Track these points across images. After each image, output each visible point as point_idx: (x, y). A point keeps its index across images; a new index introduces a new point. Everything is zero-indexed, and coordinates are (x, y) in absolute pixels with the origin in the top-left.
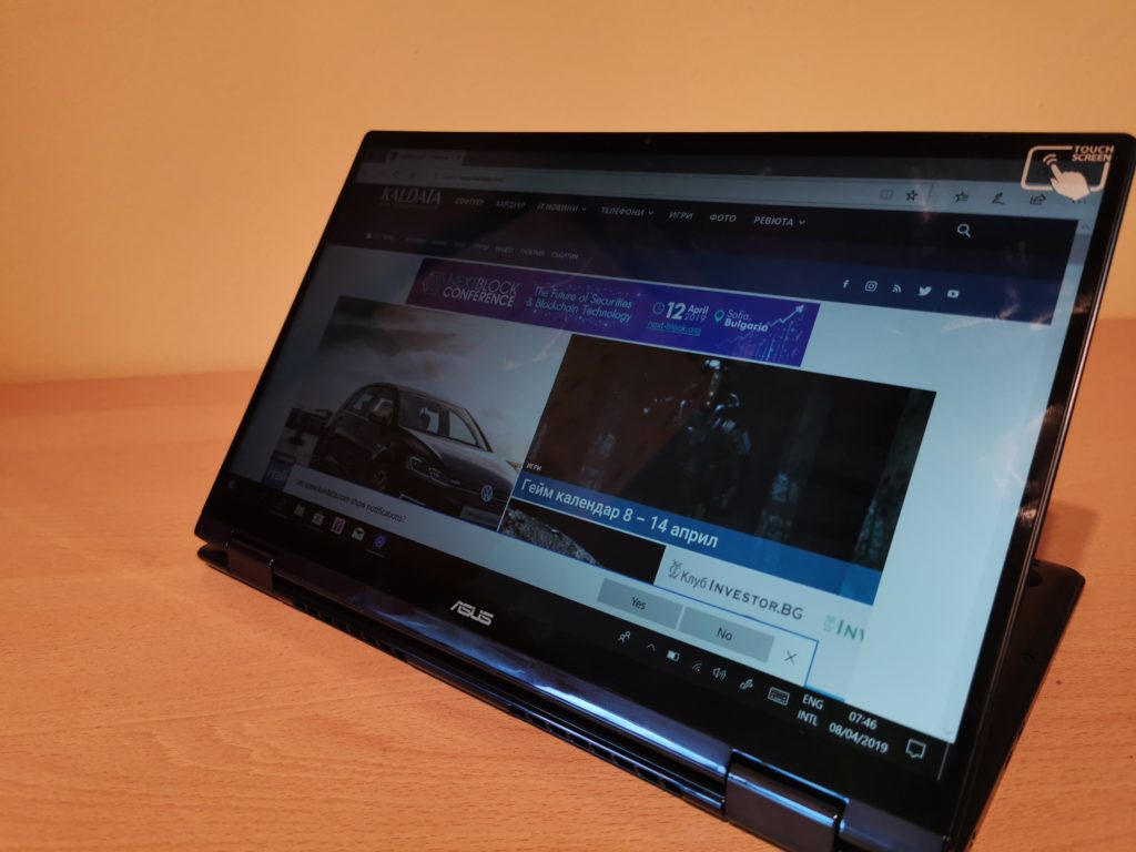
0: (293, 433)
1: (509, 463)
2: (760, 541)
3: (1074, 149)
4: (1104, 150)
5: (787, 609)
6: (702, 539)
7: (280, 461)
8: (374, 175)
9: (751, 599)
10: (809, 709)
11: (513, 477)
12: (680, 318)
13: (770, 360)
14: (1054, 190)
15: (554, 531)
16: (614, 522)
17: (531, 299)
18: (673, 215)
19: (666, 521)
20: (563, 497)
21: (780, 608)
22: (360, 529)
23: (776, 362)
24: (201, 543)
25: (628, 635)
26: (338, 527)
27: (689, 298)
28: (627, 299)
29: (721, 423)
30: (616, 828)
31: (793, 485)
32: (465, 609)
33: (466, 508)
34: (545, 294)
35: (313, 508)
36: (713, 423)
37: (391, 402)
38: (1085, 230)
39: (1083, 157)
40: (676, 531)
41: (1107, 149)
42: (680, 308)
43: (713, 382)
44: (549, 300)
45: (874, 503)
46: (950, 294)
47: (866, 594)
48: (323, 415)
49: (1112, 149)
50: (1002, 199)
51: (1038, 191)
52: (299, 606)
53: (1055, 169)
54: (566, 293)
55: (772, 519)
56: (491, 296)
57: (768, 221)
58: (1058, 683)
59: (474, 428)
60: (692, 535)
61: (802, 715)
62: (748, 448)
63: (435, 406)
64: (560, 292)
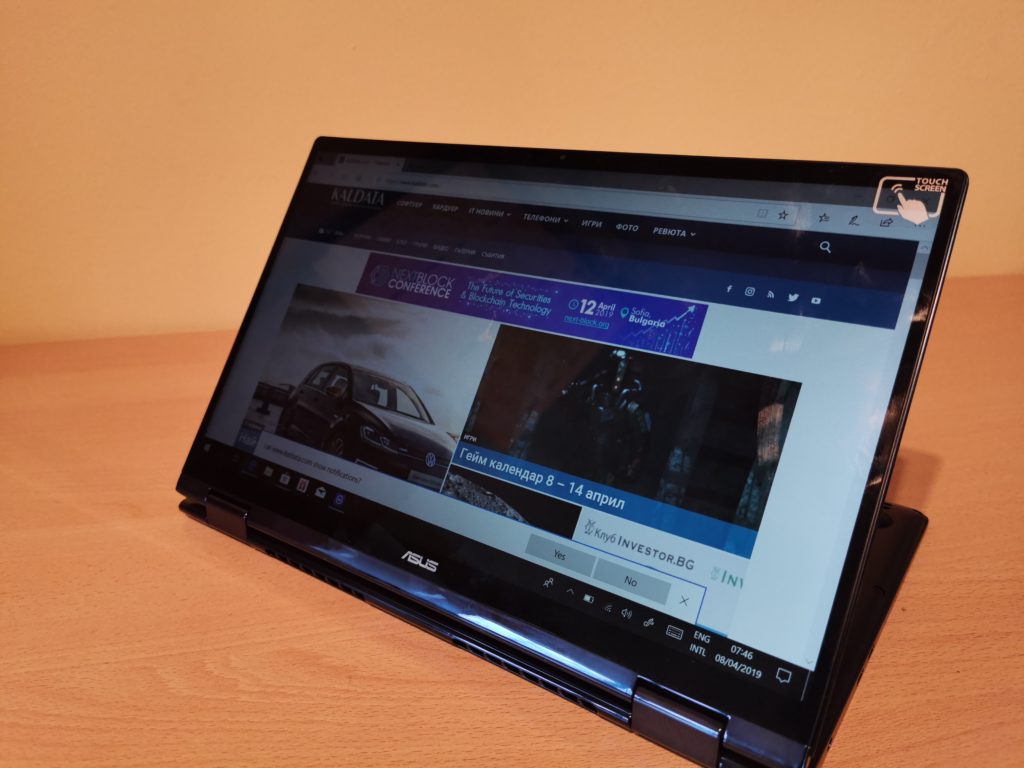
0: (260, 404)
1: (449, 434)
2: (659, 504)
3: (917, 181)
4: (940, 182)
5: (681, 561)
6: (612, 502)
7: (249, 428)
8: (324, 176)
9: (653, 553)
10: (699, 643)
11: (452, 446)
12: (592, 313)
13: (667, 352)
14: (900, 215)
15: (488, 493)
16: (539, 486)
17: (464, 293)
18: (585, 223)
19: (581, 487)
20: (496, 464)
21: (675, 560)
22: (322, 488)
23: (672, 353)
24: (181, 498)
25: (551, 581)
26: (302, 486)
27: (599, 296)
28: (547, 295)
29: (627, 404)
30: (543, 739)
31: (686, 458)
32: (414, 558)
33: (412, 472)
34: (477, 288)
35: (279, 470)
36: (620, 405)
37: (346, 379)
38: (924, 250)
39: (924, 188)
40: (590, 495)
41: (943, 181)
42: (592, 305)
43: (619, 370)
44: (480, 293)
45: (752, 474)
46: (813, 301)
47: (745, 549)
48: (287, 388)
49: (947, 182)
50: (856, 221)
51: (887, 216)
52: (270, 552)
53: (901, 197)
54: (495, 288)
55: (669, 486)
56: (430, 289)
57: (665, 231)
58: (904, 610)
59: (419, 404)
60: (603, 499)
61: (694, 648)
62: (649, 427)
63: (383, 384)
64: (489, 287)
